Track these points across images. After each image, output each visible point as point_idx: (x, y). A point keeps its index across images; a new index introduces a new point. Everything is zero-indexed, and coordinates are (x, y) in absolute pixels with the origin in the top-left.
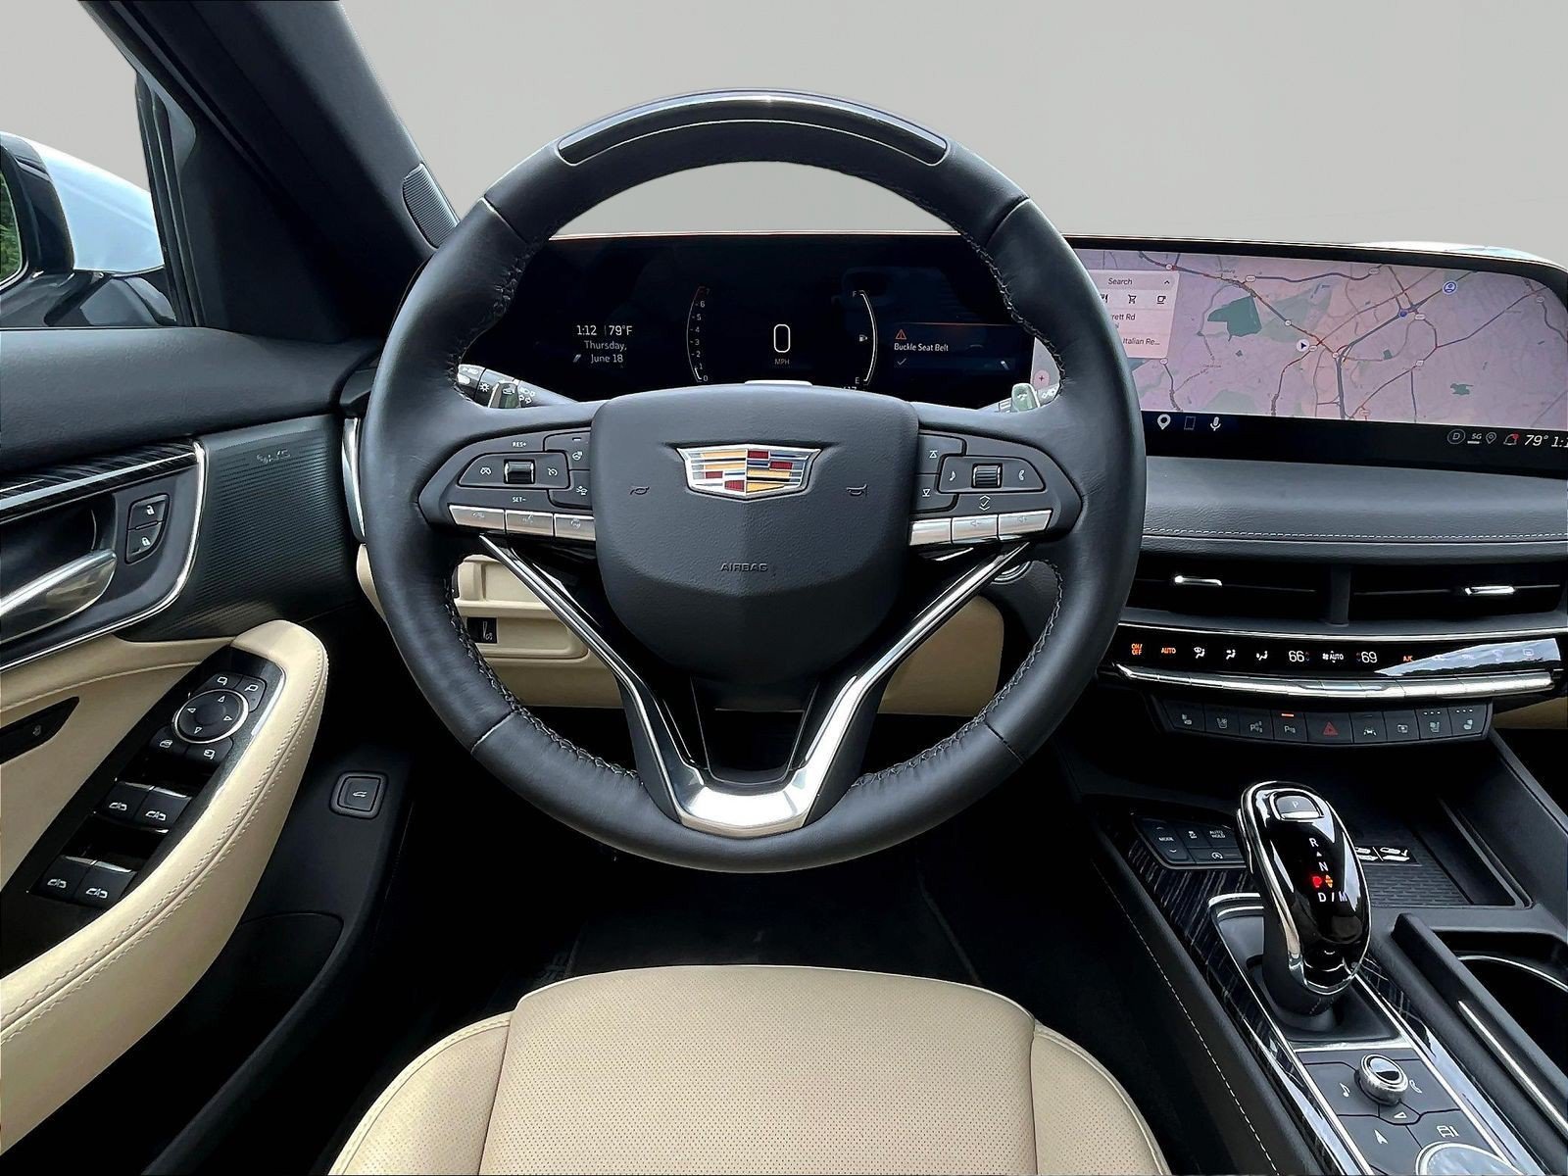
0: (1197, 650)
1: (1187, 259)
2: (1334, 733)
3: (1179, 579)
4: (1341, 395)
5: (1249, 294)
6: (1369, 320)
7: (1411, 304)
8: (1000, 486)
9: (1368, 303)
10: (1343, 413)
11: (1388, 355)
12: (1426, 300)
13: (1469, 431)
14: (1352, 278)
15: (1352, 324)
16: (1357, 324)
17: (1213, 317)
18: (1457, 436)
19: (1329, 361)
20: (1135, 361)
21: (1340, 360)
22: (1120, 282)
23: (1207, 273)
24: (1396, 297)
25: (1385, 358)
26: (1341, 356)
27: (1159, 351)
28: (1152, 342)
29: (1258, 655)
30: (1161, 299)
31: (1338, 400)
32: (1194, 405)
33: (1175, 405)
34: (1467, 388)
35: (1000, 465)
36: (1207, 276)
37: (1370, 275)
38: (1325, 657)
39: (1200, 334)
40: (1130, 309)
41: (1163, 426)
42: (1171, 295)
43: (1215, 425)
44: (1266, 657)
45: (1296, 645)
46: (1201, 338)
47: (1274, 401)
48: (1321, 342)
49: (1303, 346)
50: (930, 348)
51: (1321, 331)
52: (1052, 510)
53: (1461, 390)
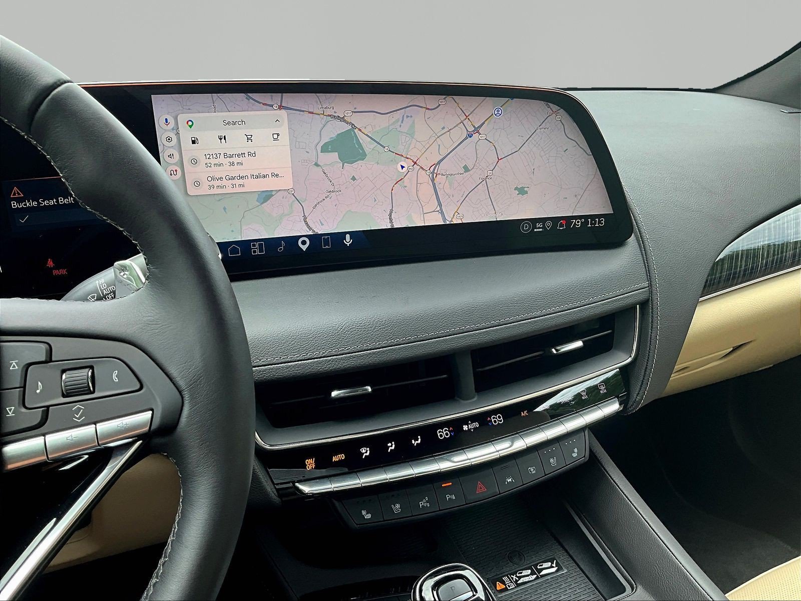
0: (363, 450)
1: (290, 99)
2: (484, 489)
3: (334, 394)
4: (440, 204)
5: (350, 127)
6: (447, 143)
7: (474, 126)
8: (93, 392)
9: (443, 128)
10: (444, 219)
11: (466, 169)
12: (484, 123)
13: (534, 221)
14: (428, 109)
15: (435, 146)
16: (439, 145)
17: (325, 149)
18: (526, 227)
19: (424, 177)
20: (266, 194)
21: (433, 175)
22: (234, 123)
23: (310, 110)
24: (462, 122)
25: (465, 172)
26: (433, 173)
27: (286, 182)
28: (277, 175)
29: (413, 442)
30: (275, 136)
31: (438, 208)
32: (326, 227)
33: (310, 228)
34: (526, 189)
35: (92, 367)
36: (312, 113)
37: (440, 105)
38: (465, 428)
39: (317, 165)
40: (248, 147)
41: (304, 248)
42: (284, 130)
43: (348, 240)
44: (419, 441)
45: (441, 425)
46: (319, 169)
47: (390, 215)
48: (415, 163)
49: (402, 167)
50: (52, 203)
51: (414, 154)
52: (152, 410)
53: (522, 191)
